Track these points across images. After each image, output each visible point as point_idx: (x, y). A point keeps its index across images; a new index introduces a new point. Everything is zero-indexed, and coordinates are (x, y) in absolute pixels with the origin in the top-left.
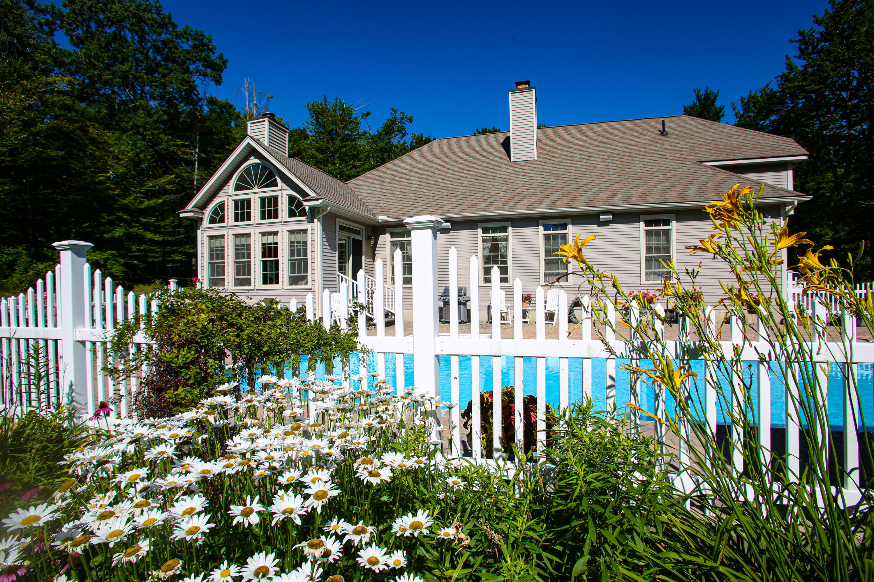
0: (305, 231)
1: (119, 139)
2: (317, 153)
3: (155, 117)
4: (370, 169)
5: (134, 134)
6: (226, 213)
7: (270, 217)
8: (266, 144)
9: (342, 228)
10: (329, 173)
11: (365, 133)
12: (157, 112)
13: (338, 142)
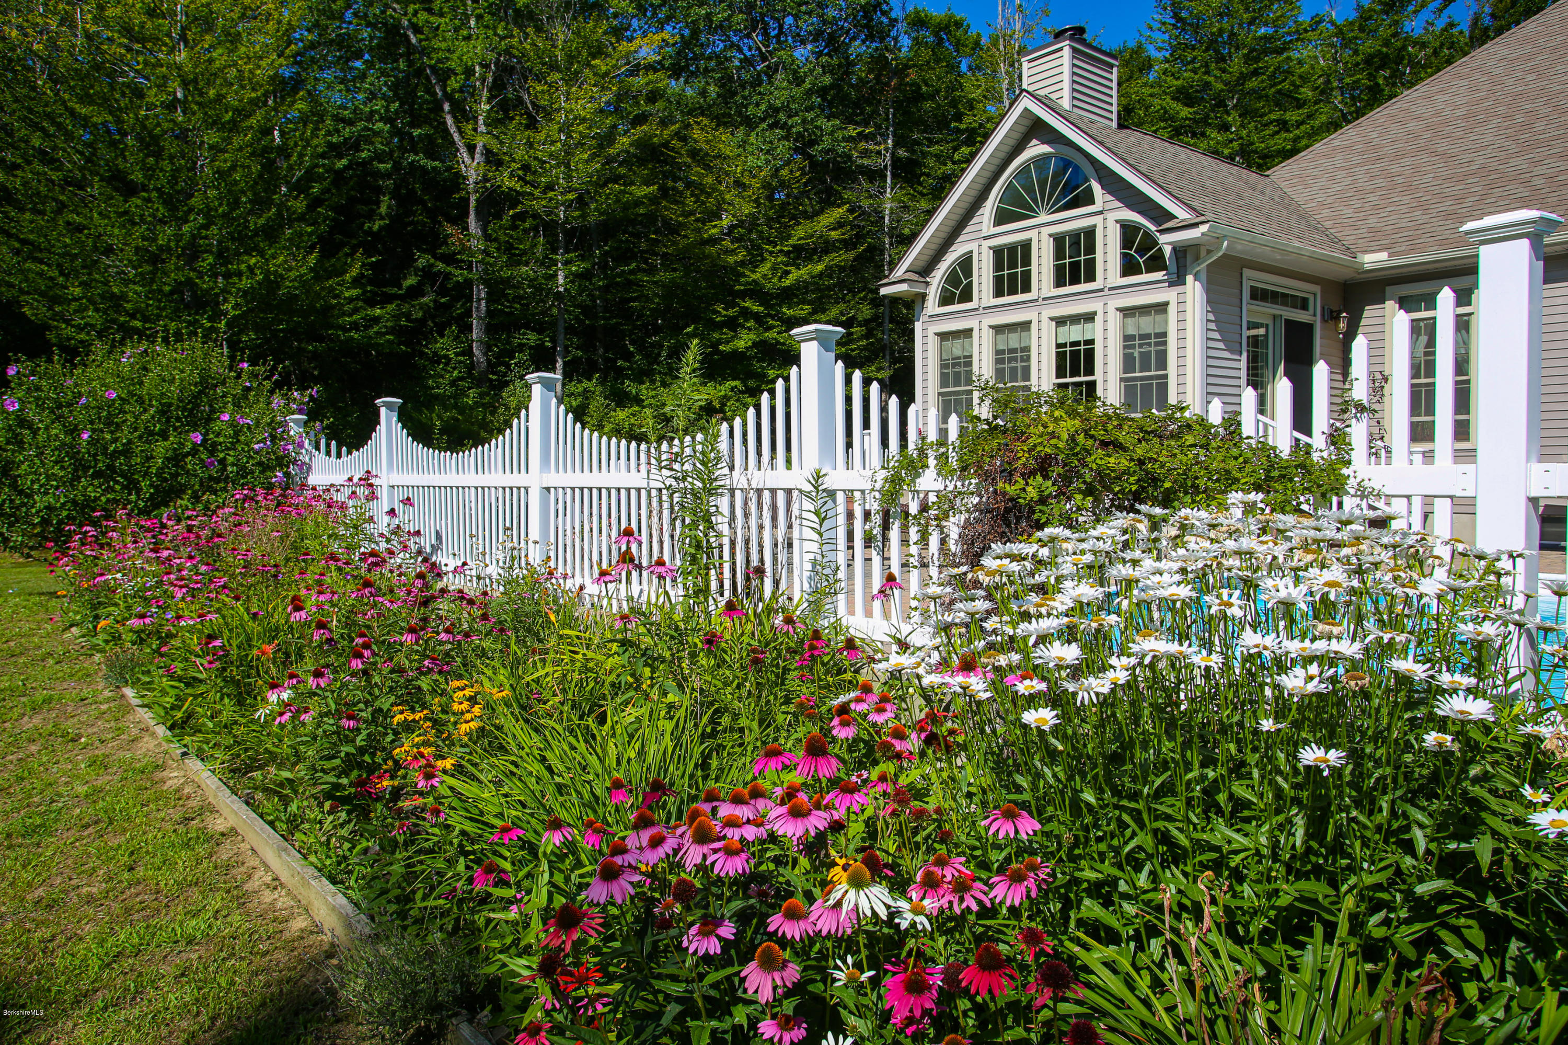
0: (1162, 308)
1: (743, 144)
2: (1176, 106)
3: (807, 85)
4: (1334, 126)
5: (771, 127)
6: (975, 278)
7: (1075, 280)
8: (1066, 104)
9: (1259, 295)
10: (1215, 153)
11: (1317, 22)
12: (811, 71)
13: (1236, 65)
